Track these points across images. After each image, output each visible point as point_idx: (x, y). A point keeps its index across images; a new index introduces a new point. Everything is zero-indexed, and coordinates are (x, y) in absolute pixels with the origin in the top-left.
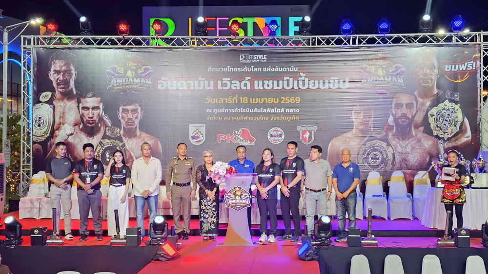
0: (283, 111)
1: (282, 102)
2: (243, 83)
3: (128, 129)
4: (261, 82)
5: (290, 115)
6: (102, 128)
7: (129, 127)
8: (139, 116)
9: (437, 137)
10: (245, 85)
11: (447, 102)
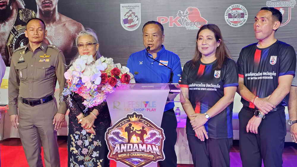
7: (46, 9)
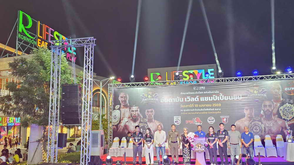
0: (213, 109)
1: (213, 106)
2: (196, 98)
3: (149, 119)
4: (203, 98)
5: (217, 111)
6: (139, 119)
8: (154, 113)
9: (284, 119)
10: (197, 99)
11: (287, 104)
